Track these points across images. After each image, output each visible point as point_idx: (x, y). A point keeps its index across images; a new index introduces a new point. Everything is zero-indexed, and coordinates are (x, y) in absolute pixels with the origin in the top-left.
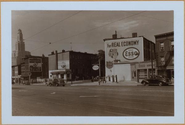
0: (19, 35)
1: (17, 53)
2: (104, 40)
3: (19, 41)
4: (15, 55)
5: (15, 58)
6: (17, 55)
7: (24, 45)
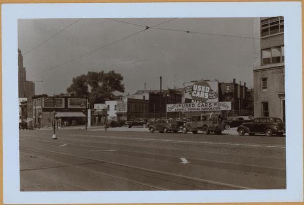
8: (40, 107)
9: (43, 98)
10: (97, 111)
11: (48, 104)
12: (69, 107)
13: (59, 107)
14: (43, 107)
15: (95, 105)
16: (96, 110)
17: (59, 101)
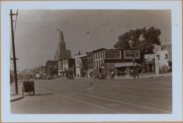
0: (60, 36)
1: (59, 52)
2: (75, 55)
3: (61, 41)
4: (58, 54)
5: (58, 56)
6: (59, 54)
7: (65, 44)
8: (102, 59)
9: (105, 51)
10: (148, 60)
11: (109, 56)
12: (125, 58)
13: (117, 59)
14: (105, 59)
15: (145, 55)
16: (146, 60)
17: (117, 53)
